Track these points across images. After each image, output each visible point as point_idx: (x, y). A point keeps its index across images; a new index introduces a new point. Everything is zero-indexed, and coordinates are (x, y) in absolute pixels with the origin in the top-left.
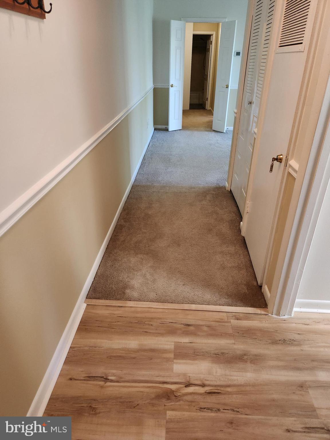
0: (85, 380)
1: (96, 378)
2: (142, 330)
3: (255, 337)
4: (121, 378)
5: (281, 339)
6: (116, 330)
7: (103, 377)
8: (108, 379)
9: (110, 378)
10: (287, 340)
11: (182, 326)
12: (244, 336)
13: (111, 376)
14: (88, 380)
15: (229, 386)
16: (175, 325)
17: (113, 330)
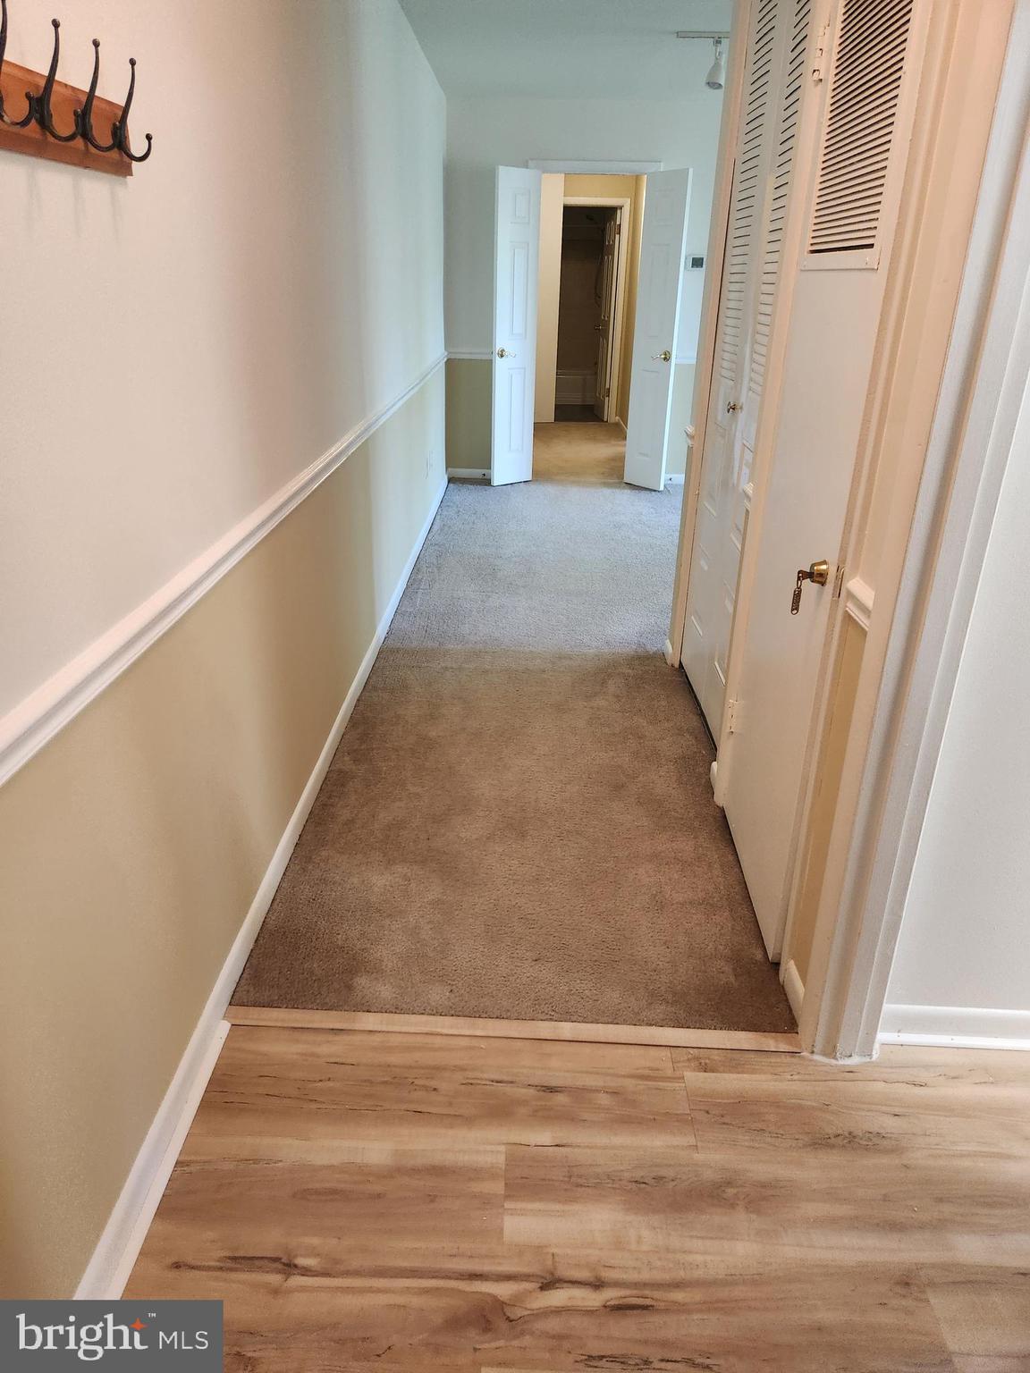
0: (221, 1269)
1: (257, 1263)
2: (405, 1106)
3: (760, 1126)
4: (336, 1262)
5: (840, 1132)
6: (324, 1106)
7: (280, 1259)
8: (296, 1266)
9: (301, 1261)
10: (860, 1134)
11: (532, 1091)
12: (724, 1123)
13: (305, 1256)
14: (231, 1270)
15: (677, 1285)
16: (508, 1089)
17: (314, 1106)
